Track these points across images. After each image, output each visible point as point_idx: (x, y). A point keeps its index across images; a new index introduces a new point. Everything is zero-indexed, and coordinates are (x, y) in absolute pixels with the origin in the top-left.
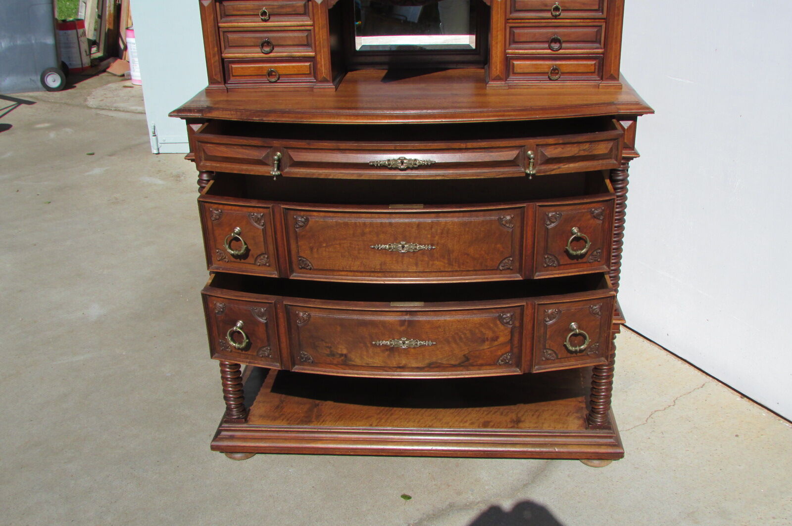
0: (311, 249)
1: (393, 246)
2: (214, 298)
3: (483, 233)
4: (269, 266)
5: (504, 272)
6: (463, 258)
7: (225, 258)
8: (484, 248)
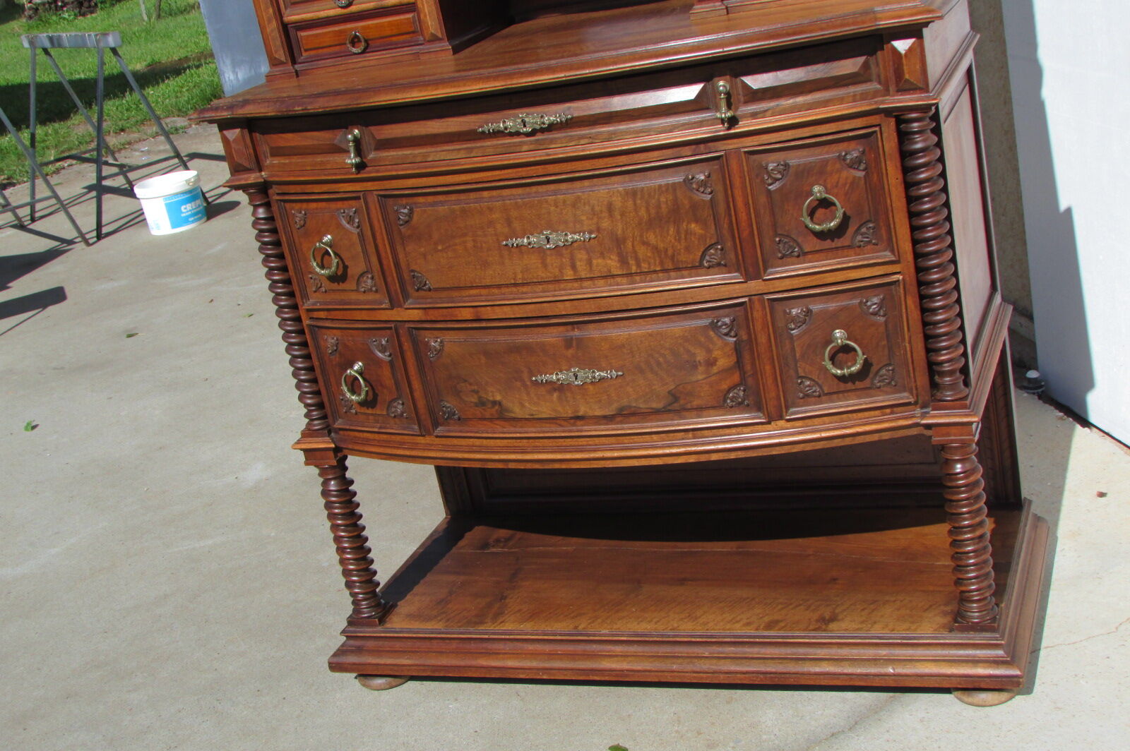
0: (425, 256)
1: (533, 239)
2: (324, 331)
3: (664, 206)
4: (376, 291)
5: (712, 270)
6: (642, 251)
7: (321, 287)
8: (672, 231)
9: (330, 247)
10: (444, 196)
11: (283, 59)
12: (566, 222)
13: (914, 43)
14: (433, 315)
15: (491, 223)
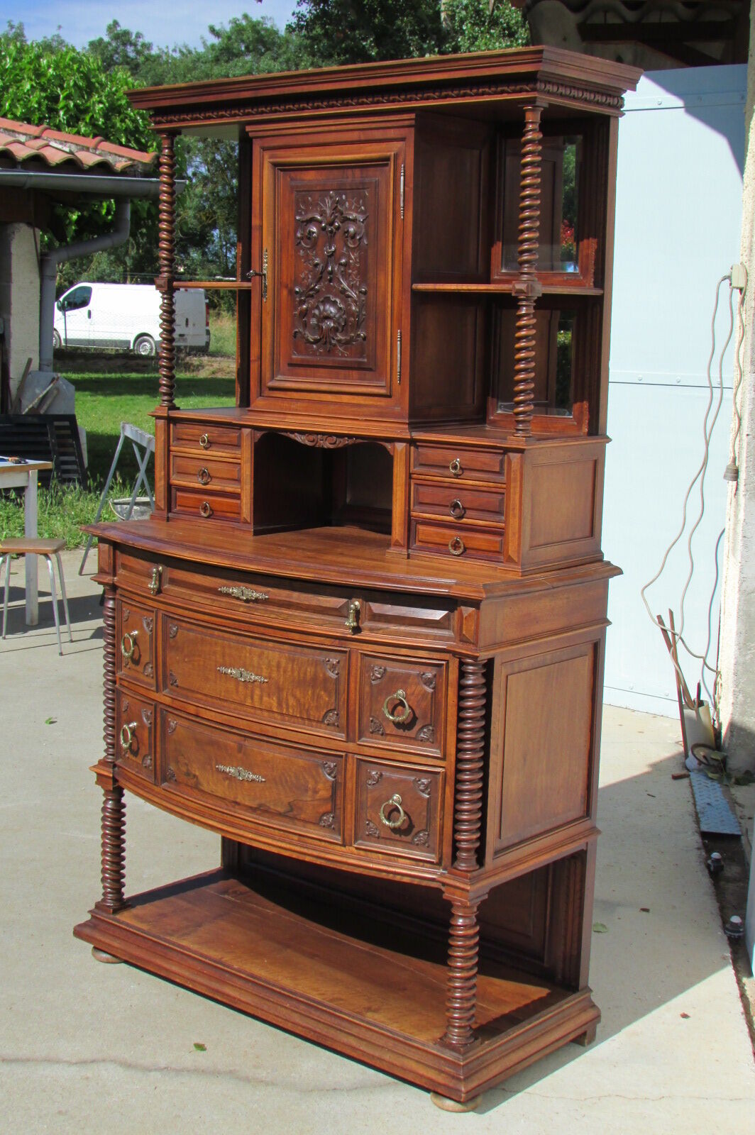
0: (178, 662)
1: (234, 672)
2: (124, 695)
3: (308, 674)
4: (152, 677)
5: (329, 727)
6: (292, 701)
7: (128, 664)
8: (310, 692)
11: (163, 507)
12: (254, 666)
13: (474, 612)
14: (176, 704)
15: (215, 653)
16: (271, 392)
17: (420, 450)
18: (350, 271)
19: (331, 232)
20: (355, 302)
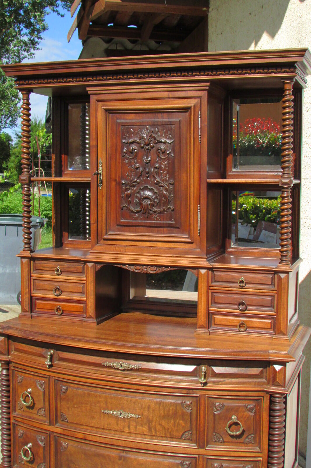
0: (68, 408)
1: (115, 412)
2: (19, 427)
3: (171, 411)
4: (45, 417)
5: (185, 441)
6: (158, 427)
7: (22, 408)
8: (172, 421)
9: (30, 394)
10: (82, 386)
11: (28, 310)
12: (130, 409)
13: (282, 368)
14: (66, 432)
15: (99, 402)
16: (105, 241)
17: (215, 273)
18: (162, 172)
19: (148, 149)
20: (166, 189)
